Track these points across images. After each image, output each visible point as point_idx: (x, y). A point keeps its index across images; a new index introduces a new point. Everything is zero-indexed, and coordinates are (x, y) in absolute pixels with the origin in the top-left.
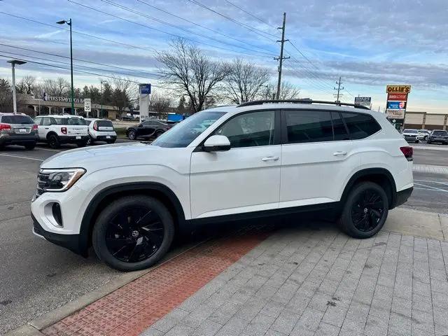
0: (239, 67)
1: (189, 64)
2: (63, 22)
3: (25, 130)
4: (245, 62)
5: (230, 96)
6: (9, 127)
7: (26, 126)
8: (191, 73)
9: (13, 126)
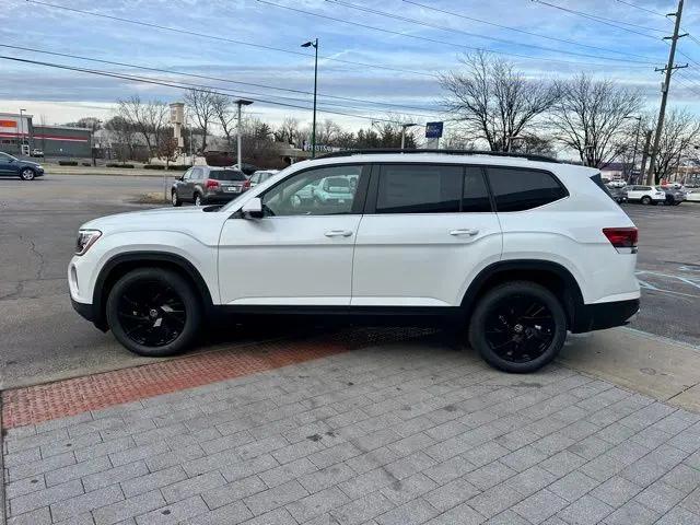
0: (584, 86)
1: (493, 88)
2: (308, 44)
3: (234, 189)
4: (596, 78)
5: (564, 137)
6: (217, 184)
7: (236, 183)
8: (493, 102)
9: (222, 183)
